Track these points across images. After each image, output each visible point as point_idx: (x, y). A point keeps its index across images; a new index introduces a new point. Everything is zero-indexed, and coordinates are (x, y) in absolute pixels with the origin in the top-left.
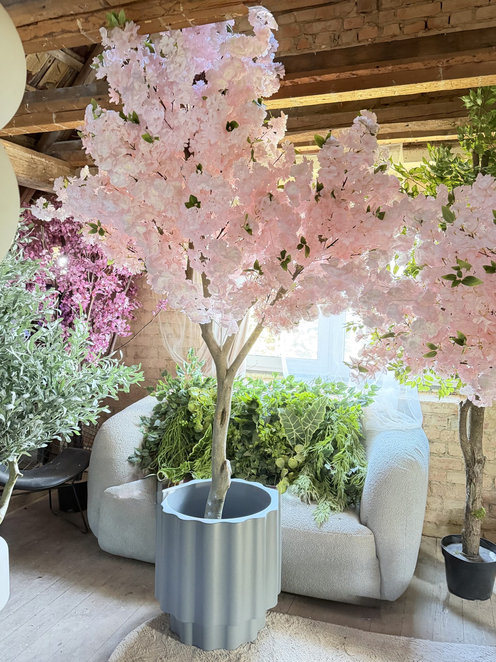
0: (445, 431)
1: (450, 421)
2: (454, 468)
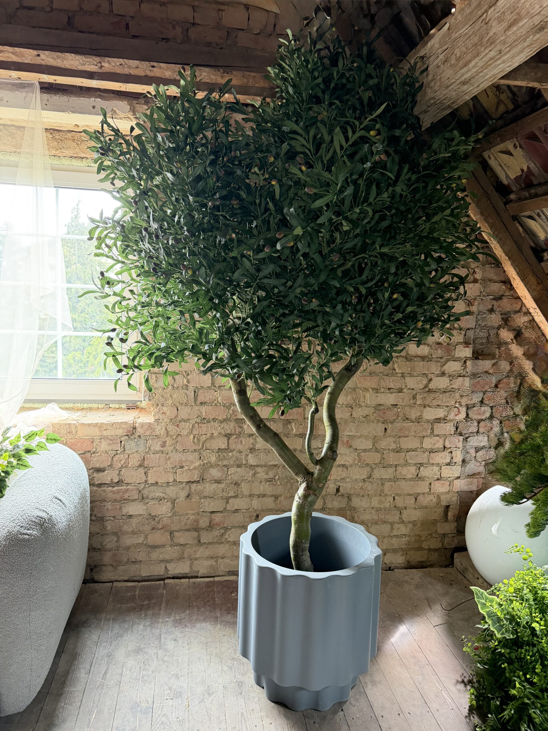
0: (118, 456)
1: (123, 443)
2: (131, 498)
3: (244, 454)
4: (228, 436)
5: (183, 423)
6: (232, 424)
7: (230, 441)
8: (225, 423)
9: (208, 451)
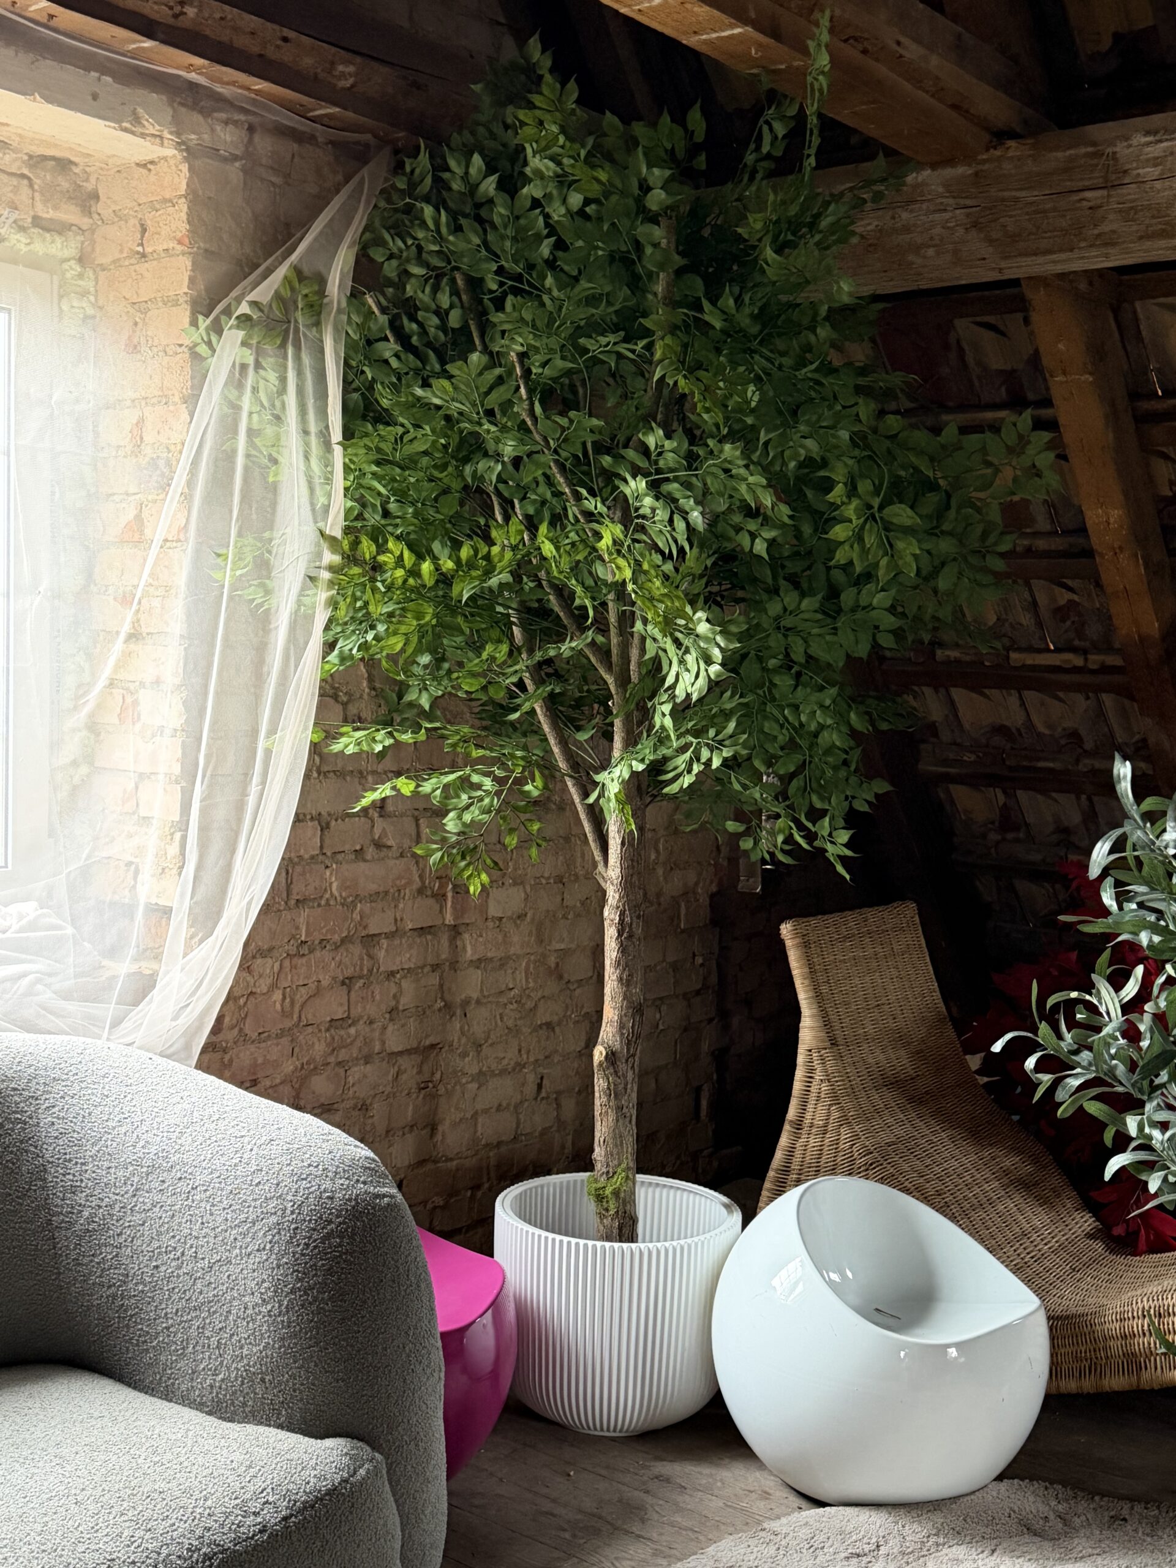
3: (377, 1025)
4: (347, 983)
5: (259, 961)
6: (357, 950)
7: (353, 993)
8: (342, 950)
9: (310, 1029)
